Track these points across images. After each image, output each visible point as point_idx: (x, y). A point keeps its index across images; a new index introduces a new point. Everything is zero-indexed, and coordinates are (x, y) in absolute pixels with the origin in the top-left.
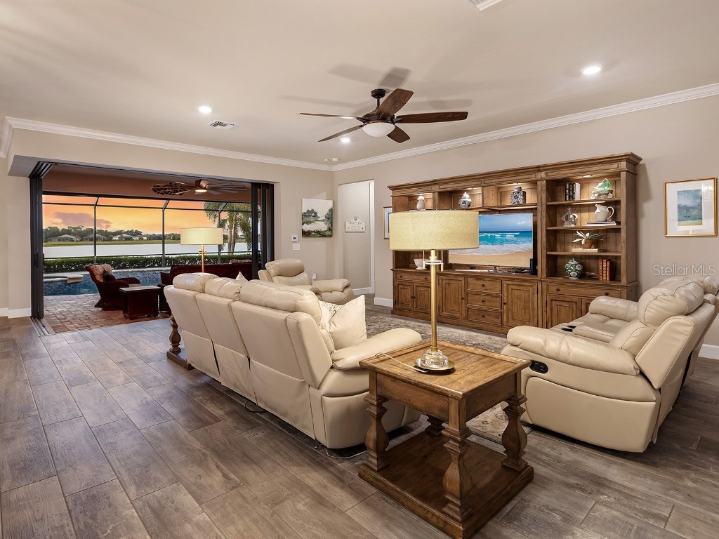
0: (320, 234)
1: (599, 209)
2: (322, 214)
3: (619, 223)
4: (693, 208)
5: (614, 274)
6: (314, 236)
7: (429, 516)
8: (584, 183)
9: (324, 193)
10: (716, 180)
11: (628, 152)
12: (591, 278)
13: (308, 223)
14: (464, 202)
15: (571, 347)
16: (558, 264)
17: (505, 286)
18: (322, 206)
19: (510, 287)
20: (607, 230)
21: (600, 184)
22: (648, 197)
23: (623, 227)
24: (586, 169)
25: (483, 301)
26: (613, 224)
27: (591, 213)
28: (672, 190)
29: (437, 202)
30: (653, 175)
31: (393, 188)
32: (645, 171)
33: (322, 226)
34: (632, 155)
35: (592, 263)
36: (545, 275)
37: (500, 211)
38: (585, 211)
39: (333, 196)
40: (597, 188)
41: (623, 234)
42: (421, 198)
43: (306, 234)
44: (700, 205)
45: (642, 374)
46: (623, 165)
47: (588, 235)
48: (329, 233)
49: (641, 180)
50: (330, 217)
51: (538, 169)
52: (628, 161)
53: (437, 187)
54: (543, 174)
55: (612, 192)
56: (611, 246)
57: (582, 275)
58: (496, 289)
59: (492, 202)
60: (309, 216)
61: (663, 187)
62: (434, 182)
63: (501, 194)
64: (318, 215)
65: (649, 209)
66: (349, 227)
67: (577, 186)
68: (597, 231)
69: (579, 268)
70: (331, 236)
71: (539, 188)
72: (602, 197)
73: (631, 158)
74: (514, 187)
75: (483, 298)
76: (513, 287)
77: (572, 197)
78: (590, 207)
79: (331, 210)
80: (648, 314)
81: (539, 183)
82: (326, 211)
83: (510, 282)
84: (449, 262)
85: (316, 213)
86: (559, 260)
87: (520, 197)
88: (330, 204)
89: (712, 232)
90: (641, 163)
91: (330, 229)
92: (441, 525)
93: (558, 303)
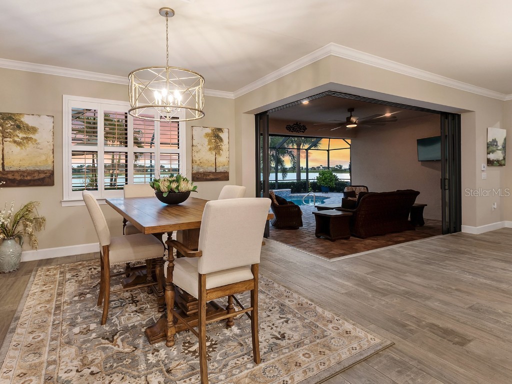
0: (499, 163)
2: (500, 144)
6: (496, 165)
9: (499, 122)
13: (491, 152)
18: (500, 136)
33: (497, 155)
39: (506, 125)
43: (490, 163)
48: (503, 162)
50: (505, 147)
60: (493, 145)
64: (498, 144)
70: (504, 165)
79: (505, 140)
82: (502, 141)
88: (504, 134)
91: (504, 158)
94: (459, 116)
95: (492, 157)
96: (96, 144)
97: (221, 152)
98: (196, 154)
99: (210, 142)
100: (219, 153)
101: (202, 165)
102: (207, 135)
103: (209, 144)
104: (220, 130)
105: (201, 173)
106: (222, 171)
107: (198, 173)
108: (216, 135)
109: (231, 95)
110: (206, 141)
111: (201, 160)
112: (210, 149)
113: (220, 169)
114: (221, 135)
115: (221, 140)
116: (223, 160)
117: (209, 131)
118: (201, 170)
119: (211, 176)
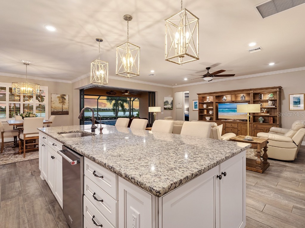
0: (169, 109)
1: (269, 102)
2: (170, 102)
3: (276, 106)
4: (298, 102)
5: (274, 121)
6: (168, 110)
7: (252, 170)
8: (264, 94)
9: (170, 95)
10: (304, 94)
11: (279, 86)
12: (266, 122)
13: (166, 105)
14: (224, 99)
15: (275, 137)
16: (255, 118)
17: (239, 125)
18: (170, 100)
19: (241, 125)
20: (271, 108)
21: (270, 95)
22: (284, 99)
23: (278, 107)
24: (266, 90)
25: (231, 130)
26: (274, 107)
27: (267, 103)
28: (291, 97)
29: (215, 99)
30: (286, 92)
31: (198, 94)
32: (283, 91)
33: (170, 106)
34: (281, 87)
35: (267, 118)
36: (252, 122)
37: (236, 102)
38: (264, 103)
39: (173, 96)
40: (269, 96)
41: (278, 109)
42: (208, 97)
43: (165, 109)
44: (300, 101)
45: (294, 142)
46: (278, 89)
47: (266, 109)
48: (171, 108)
49: (282, 93)
50: (172, 103)
51: (251, 90)
52: (279, 88)
53: (215, 94)
54: (252, 91)
55: (273, 97)
56: (273, 113)
57: (264, 122)
58: (236, 126)
59: (234, 99)
60: (166, 103)
61: (289, 96)
62: (214, 93)
63: (236, 97)
64: (169, 102)
65: (284, 102)
66: (177, 107)
67: (263, 95)
68: (268, 108)
69: (263, 119)
70: (172, 109)
71: (251, 95)
72: (271, 99)
73: (280, 87)
74: (242, 95)
75: (231, 129)
76: (242, 125)
77: (261, 98)
78: (267, 101)
79: (172, 101)
80: (295, 128)
81: (251, 94)
82: (171, 101)
83: (240, 124)
84: (219, 118)
85: (168, 102)
86: (256, 117)
87: (244, 97)
88: (172, 99)
89: (303, 109)
90: (282, 88)
91: (172, 107)
92: (256, 171)
93: (257, 130)
94: (155, 93)
95: (166, 107)
96: (5, 100)
97: (65, 104)
98: (53, 104)
99: (59, 100)
100: (64, 104)
101: (56, 108)
102: (58, 97)
103: (59, 101)
104: (65, 95)
105: (55, 112)
106: (65, 111)
107: (54, 112)
108: (63, 97)
109: (70, 82)
110: (58, 100)
111: (55, 107)
112: (60, 103)
113: (64, 110)
114: (65, 97)
115: (65, 99)
116: (66, 107)
117: (59, 95)
118: (55, 111)
119: (60, 113)
